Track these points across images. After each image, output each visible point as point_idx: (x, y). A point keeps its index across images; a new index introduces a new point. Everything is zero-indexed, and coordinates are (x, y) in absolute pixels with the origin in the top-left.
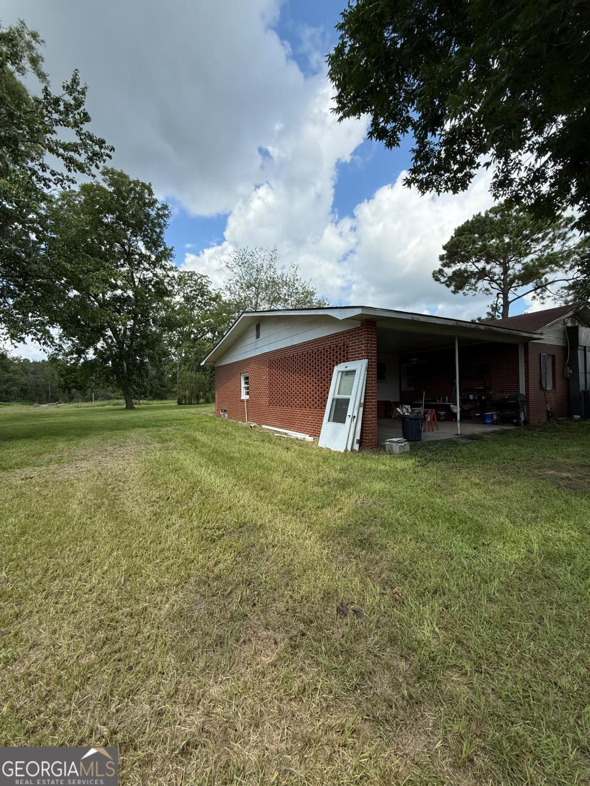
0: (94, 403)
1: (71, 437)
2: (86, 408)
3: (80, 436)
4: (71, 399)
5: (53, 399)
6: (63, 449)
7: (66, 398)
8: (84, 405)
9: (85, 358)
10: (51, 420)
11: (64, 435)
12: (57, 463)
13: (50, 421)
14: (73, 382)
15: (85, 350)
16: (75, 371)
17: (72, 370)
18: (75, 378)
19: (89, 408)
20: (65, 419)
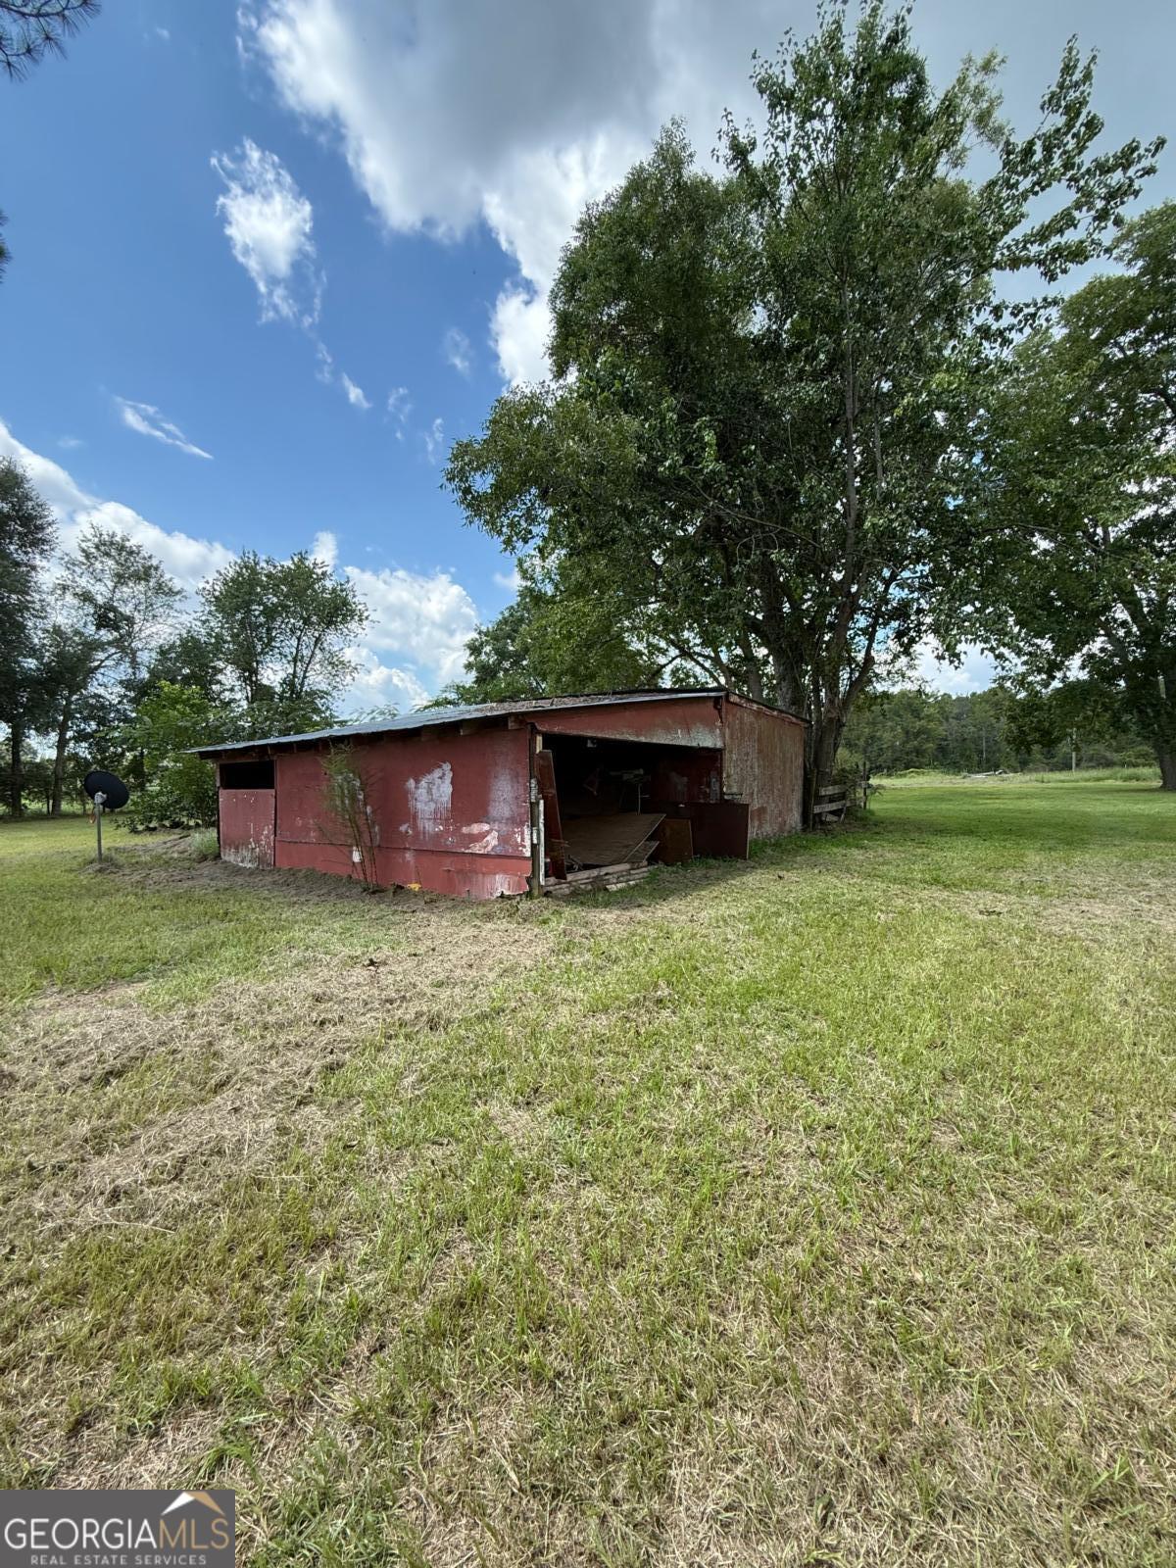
0: (1075, 774)
1: (1051, 843)
2: (1060, 785)
3: (1069, 843)
4: (1023, 766)
5: (990, 765)
6: (1041, 865)
7: (1013, 762)
8: (1056, 779)
9: (1064, 679)
10: (997, 804)
11: (1033, 836)
12: (1036, 893)
13: (996, 806)
14: (1036, 729)
15: (1062, 662)
16: (1039, 708)
17: (1033, 704)
18: (1039, 722)
19: (1066, 785)
20: (1023, 804)
